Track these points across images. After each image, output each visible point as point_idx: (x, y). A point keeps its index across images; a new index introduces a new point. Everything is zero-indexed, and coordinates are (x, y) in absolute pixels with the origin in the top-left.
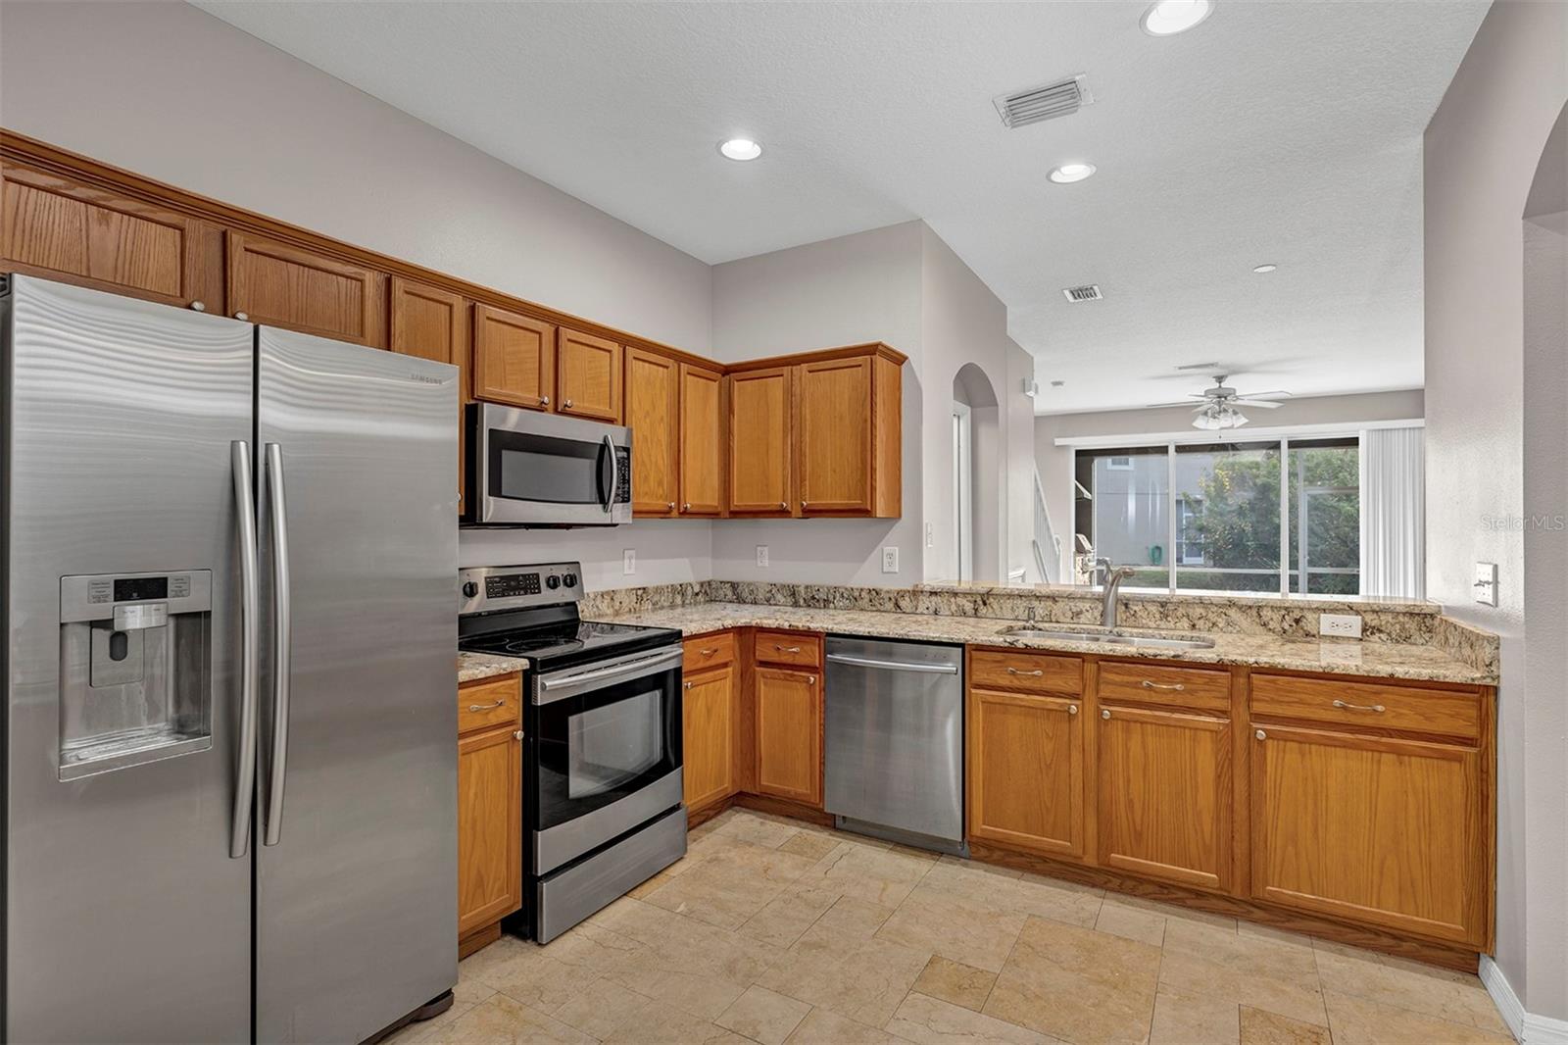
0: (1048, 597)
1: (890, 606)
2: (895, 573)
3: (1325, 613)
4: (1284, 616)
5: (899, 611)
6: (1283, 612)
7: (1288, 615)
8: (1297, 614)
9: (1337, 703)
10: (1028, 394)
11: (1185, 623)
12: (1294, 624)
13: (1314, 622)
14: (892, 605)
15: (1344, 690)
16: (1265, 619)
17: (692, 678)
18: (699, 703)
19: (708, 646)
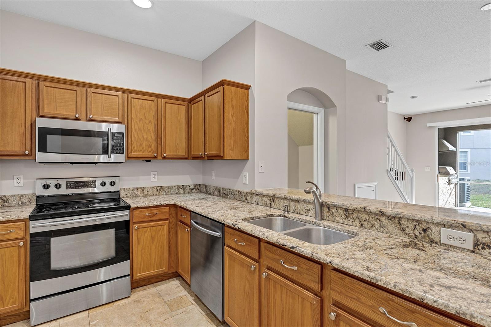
0: (296, 201)
1: (244, 199)
2: (247, 184)
3: (445, 227)
4: (415, 226)
5: (247, 201)
6: (415, 223)
7: (418, 225)
8: (424, 226)
9: (382, 309)
10: (380, 102)
11: (357, 223)
12: (423, 233)
13: (436, 233)
14: (245, 199)
15: (387, 300)
16: (404, 226)
17: (140, 225)
18: (146, 235)
19: (151, 212)
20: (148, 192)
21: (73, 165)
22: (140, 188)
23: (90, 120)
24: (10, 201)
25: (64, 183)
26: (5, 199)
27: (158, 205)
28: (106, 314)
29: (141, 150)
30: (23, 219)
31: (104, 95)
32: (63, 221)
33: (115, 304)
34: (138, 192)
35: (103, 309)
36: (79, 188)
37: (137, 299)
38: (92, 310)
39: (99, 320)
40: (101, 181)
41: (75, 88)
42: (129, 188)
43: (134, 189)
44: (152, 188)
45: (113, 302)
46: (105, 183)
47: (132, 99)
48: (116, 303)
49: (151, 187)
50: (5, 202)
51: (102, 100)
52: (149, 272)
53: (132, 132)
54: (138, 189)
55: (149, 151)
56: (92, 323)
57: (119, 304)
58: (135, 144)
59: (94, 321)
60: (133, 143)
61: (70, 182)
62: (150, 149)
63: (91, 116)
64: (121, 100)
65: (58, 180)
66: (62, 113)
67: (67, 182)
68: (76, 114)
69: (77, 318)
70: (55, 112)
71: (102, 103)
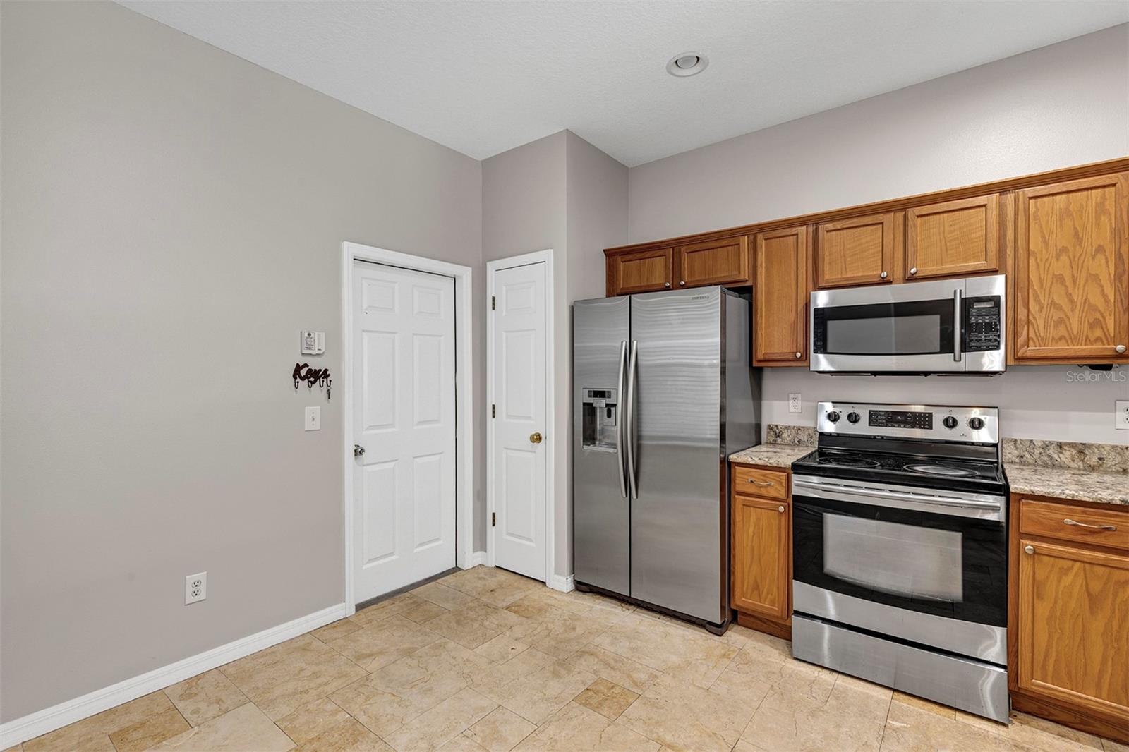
17: (1044, 545)
18: (1067, 580)
19: (1085, 517)
20: (1100, 459)
21: (877, 376)
22: (1070, 445)
23: (913, 279)
24: (783, 436)
25: (864, 414)
26: (778, 431)
27: (1114, 502)
28: (929, 724)
29: (1062, 338)
30: (785, 468)
31: (945, 215)
32: (845, 486)
33: (960, 717)
34: (1061, 456)
35: (924, 709)
36: (894, 427)
37: (1027, 746)
38: (902, 696)
39: (909, 726)
40: (946, 416)
41: (880, 218)
42: (1031, 441)
43: (1046, 445)
44: (1119, 450)
45: (955, 709)
46: (955, 422)
47: (1032, 201)
48: (963, 719)
49: (1114, 447)
50: (777, 436)
51: (942, 228)
52: (1079, 694)
53: (1030, 291)
54: (1061, 447)
55: (1092, 339)
56: (891, 722)
57: (969, 725)
58: (1041, 323)
59: (897, 721)
60: (1034, 318)
61: (877, 411)
62: (1098, 333)
63: (913, 271)
64: (994, 213)
65: (853, 405)
66: (855, 275)
67: (870, 411)
68: (882, 272)
69: (867, 691)
70: (844, 276)
71: (942, 234)
